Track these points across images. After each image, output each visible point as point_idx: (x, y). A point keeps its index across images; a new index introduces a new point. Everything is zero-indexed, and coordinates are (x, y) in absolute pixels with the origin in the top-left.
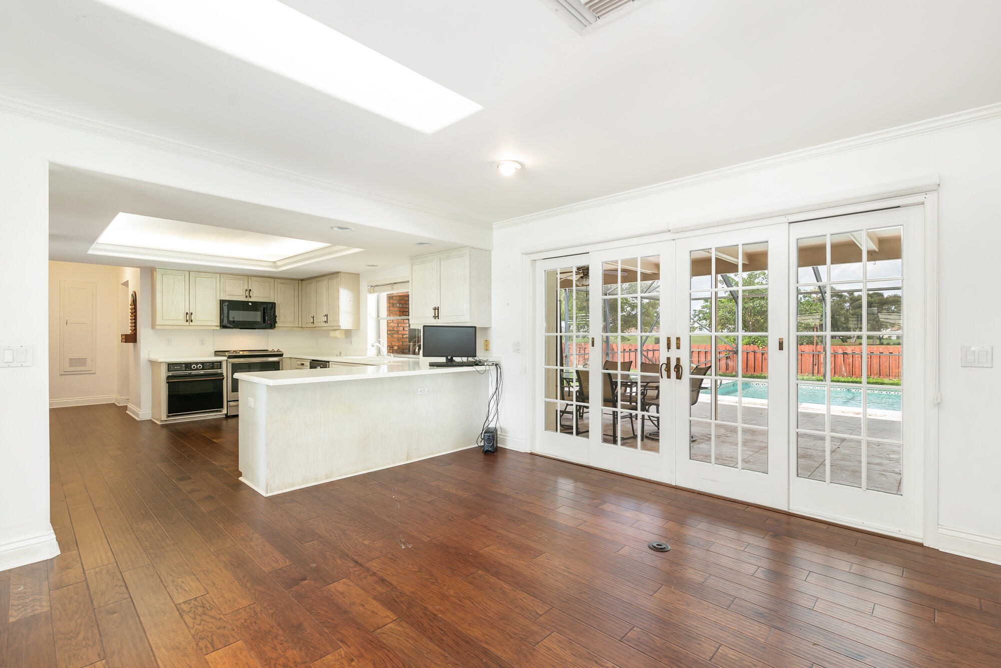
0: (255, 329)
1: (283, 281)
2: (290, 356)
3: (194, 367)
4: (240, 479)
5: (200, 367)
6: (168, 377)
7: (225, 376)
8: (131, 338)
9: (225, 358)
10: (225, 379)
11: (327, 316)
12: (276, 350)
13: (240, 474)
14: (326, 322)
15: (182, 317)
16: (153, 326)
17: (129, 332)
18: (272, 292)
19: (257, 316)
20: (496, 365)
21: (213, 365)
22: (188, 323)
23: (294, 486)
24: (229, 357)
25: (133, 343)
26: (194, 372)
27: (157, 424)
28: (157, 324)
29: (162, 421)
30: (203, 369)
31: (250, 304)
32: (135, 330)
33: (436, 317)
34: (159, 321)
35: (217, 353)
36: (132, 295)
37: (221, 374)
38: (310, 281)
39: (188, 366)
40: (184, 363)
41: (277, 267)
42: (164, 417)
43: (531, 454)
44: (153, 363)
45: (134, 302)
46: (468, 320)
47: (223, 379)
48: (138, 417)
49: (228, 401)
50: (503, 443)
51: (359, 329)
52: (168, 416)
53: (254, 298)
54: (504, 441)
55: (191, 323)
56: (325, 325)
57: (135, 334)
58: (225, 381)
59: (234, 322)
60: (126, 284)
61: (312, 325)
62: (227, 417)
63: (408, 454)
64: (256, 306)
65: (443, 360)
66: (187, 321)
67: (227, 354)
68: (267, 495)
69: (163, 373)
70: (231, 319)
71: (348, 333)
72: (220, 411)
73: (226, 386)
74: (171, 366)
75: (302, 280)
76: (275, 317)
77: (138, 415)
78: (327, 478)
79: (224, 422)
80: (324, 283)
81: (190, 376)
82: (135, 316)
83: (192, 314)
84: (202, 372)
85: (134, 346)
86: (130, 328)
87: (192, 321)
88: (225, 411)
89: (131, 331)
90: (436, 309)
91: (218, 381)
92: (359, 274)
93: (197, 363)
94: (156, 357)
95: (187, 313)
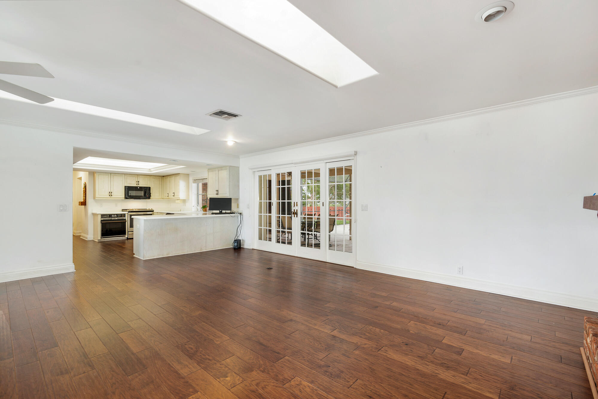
0: (141, 199)
1: (154, 177)
2: (157, 212)
3: (113, 216)
4: (134, 256)
5: (115, 216)
6: (102, 221)
7: (127, 220)
8: (84, 203)
9: (127, 212)
10: (127, 222)
11: (174, 193)
12: (150, 209)
13: (134, 254)
14: (174, 196)
15: (107, 194)
16: (94, 198)
17: (82, 201)
18: (149, 182)
19: (142, 193)
20: (240, 214)
21: (122, 215)
22: (110, 197)
23: (154, 257)
24: (129, 212)
25: (84, 206)
26: (113, 219)
27: (97, 242)
28: (96, 197)
29: (98, 240)
30: (117, 217)
31: (139, 188)
32: (86, 200)
33: (217, 194)
34: (97, 196)
35: (123, 210)
36: (84, 184)
37: (125, 220)
38: (167, 177)
39: (110, 216)
40: (108, 215)
41: (151, 171)
42: (100, 239)
43: (253, 249)
44: (94, 215)
45: (85, 187)
46: (228, 196)
47: (126, 222)
48: (87, 239)
49: (128, 232)
50: (243, 246)
51: (189, 199)
52: (101, 238)
53: (140, 186)
54: (243, 245)
55: (111, 197)
56: (173, 197)
57: (86, 201)
58: (127, 223)
59: (131, 196)
60: (80, 179)
61: (167, 197)
62: (128, 239)
63: (201, 248)
64: (141, 189)
65: (218, 211)
66: (110, 196)
67: (128, 210)
68: (144, 259)
69: (99, 219)
70: (130, 195)
71: (184, 201)
72: (124, 236)
73: (128, 224)
74: (103, 216)
75: (163, 176)
76: (150, 194)
77: (87, 238)
78: (167, 255)
79: (127, 241)
80: (173, 178)
81: (111, 220)
82: (86, 193)
83: (112, 192)
84: (116, 218)
85: (85, 208)
86: (83, 199)
87: (112, 196)
88: (127, 236)
89: (83, 200)
90: (217, 191)
91: (124, 223)
92: (189, 174)
93: (114, 215)
94: (95, 212)
95: (110, 192)
